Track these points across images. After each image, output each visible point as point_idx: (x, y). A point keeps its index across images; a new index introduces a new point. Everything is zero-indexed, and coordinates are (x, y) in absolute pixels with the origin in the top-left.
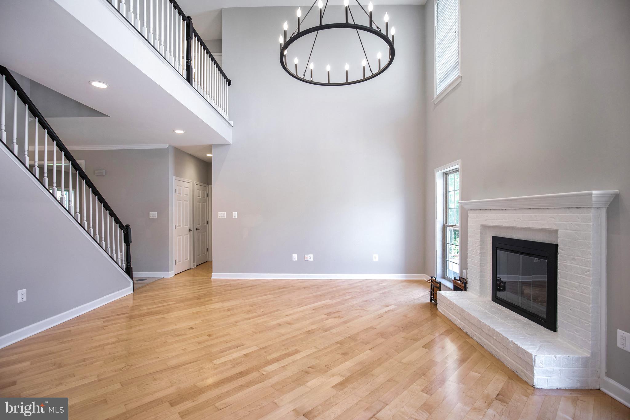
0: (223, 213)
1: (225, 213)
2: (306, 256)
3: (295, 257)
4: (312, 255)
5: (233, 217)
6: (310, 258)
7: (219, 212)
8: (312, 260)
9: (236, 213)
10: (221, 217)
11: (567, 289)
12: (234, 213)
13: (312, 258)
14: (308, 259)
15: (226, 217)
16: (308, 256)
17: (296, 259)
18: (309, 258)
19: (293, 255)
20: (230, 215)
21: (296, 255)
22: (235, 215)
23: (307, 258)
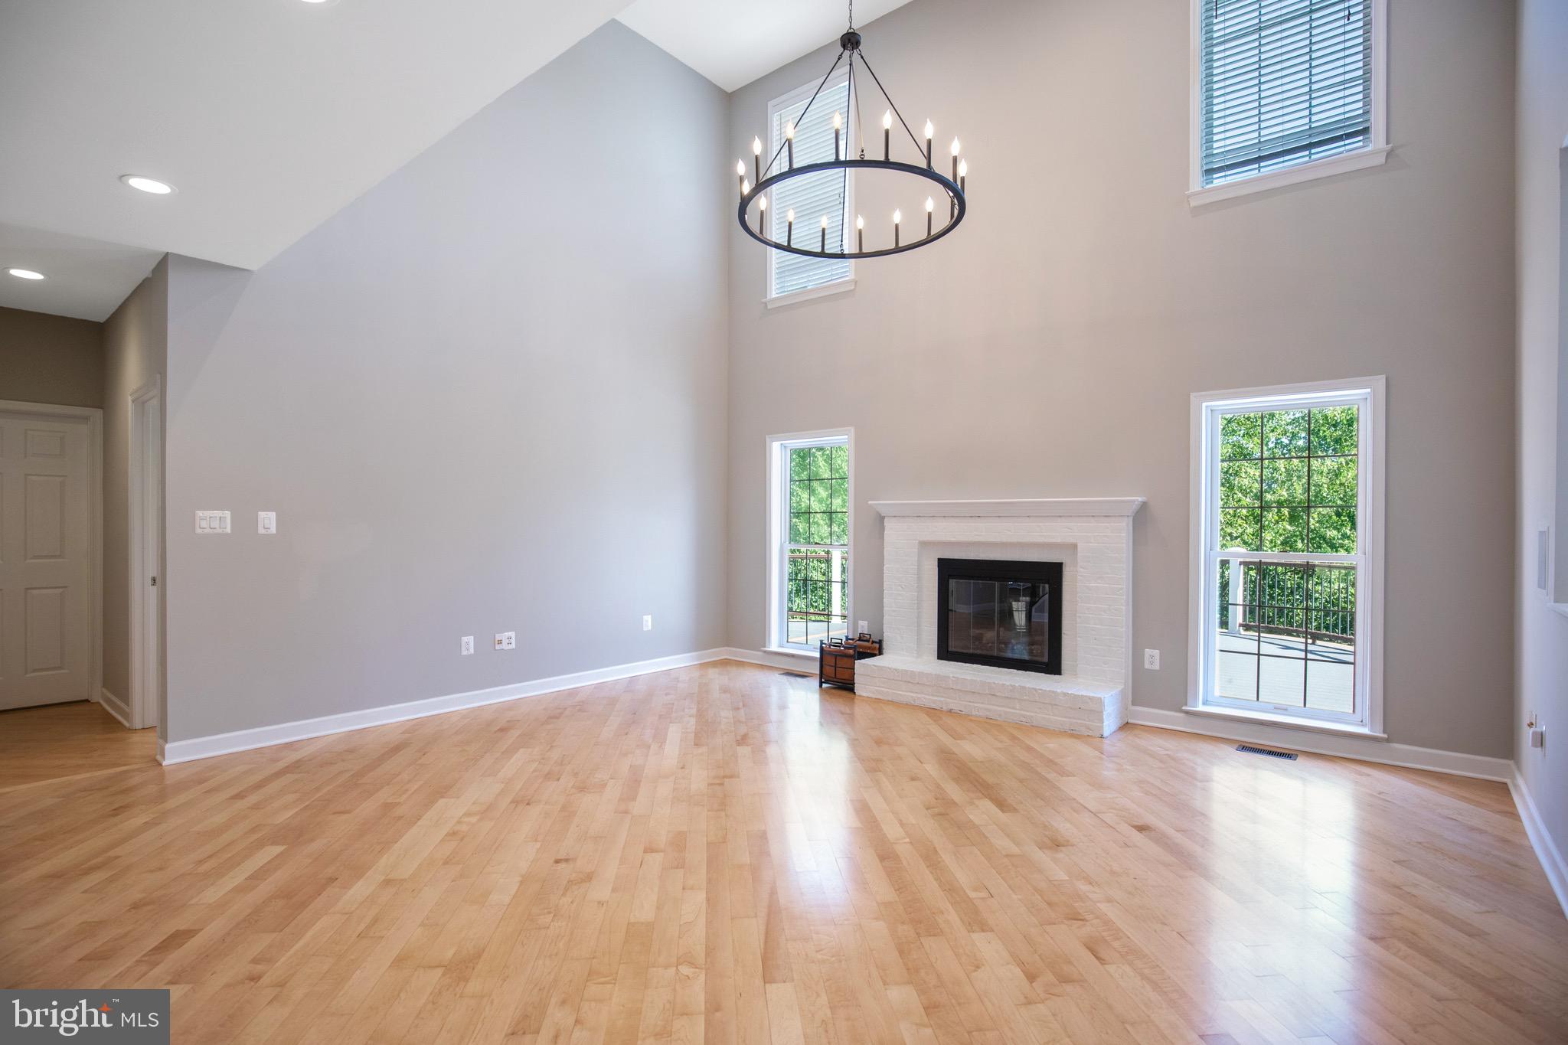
0: (217, 513)
1: (227, 514)
2: (498, 637)
3: (467, 643)
4: (512, 634)
5: (261, 531)
6: (507, 641)
7: (200, 513)
8: (513, 646)
9: (273, 515)
10: (208, 531)
11: (1090, 615)
12: (262, 514)
13: (513, 641)
14: (505, 646)
15: (228, 530)
16: (504, 636)
17: (472, 651)
18: (505, 642)
19: (465, 639)
20: (245, 522)
21: (472, 637)
22: (268, 521)
23: (500, 642)
